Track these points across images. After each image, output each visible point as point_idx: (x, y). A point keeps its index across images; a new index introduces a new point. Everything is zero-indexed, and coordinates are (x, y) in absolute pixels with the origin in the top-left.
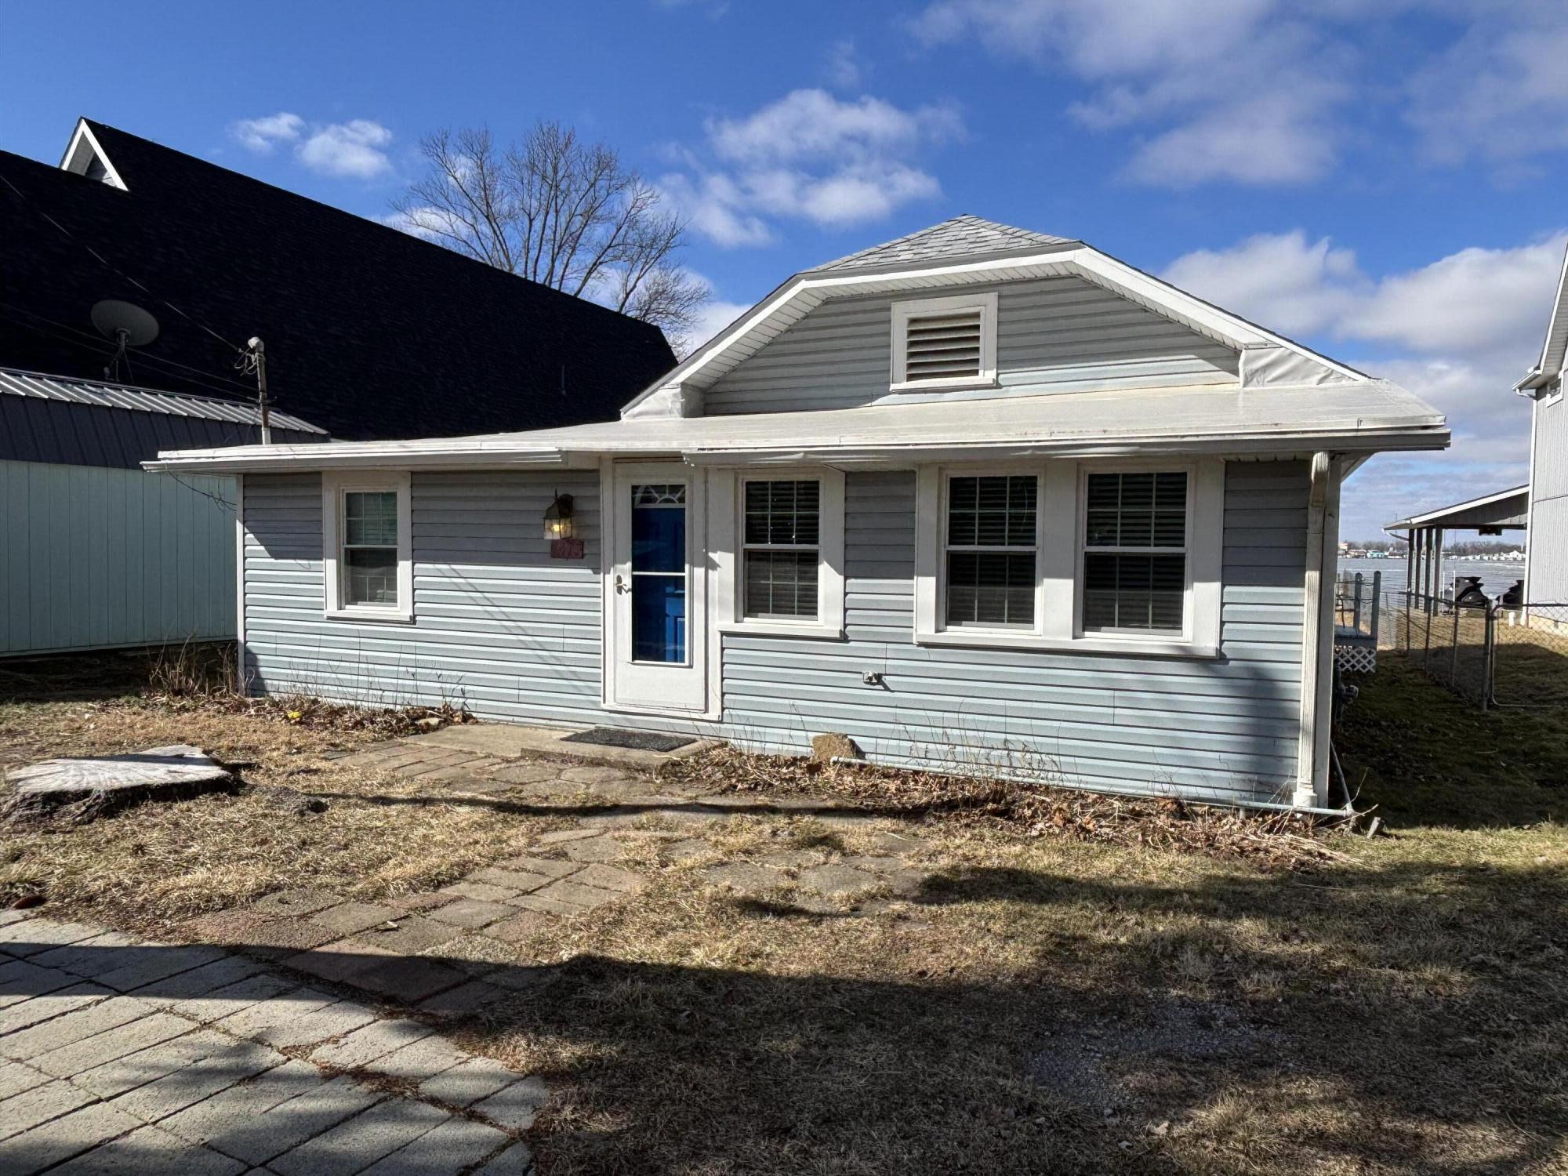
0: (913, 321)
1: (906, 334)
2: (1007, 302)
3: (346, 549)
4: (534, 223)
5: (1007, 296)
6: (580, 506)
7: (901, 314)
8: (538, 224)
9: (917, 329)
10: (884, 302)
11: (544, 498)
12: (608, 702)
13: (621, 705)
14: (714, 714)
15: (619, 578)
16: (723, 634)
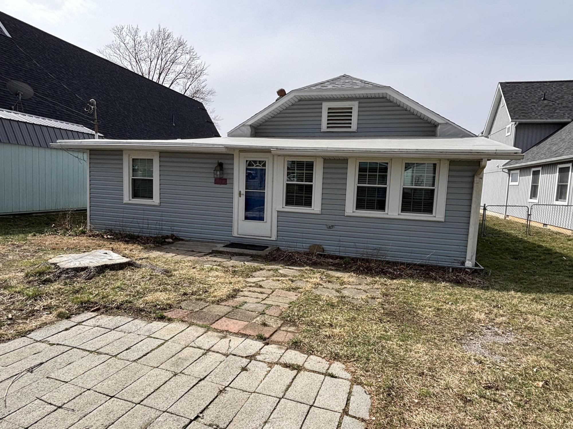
0: (329, 109)
1: (327, 113)
2: (362, 105)
3: (132, 179)
4: (152, 62)
5: (362, 103)
6: (225, 166)
7: (326, 106)
8: (153, 64)
9: (331, 112)
10: (320, 102)
11: (212, 163)
12: (235, 234)
13: (240, 235)
14: (274, 238)
15: (240, 192)
16: (278, 212)
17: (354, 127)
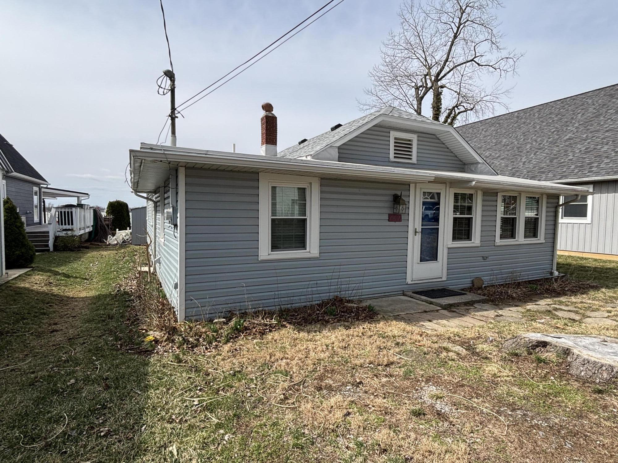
0: (395, 138)
1: (394, 142)
2: (419, 139)
5: (419, 137)
9: (397, 142)
10: (388, 130)
11: (386, 195)
12: (409, 281)
13: (415, 281)
14: (444, 279)
15: (416, 229)
16: (449, 248)
17: (414, 160)
